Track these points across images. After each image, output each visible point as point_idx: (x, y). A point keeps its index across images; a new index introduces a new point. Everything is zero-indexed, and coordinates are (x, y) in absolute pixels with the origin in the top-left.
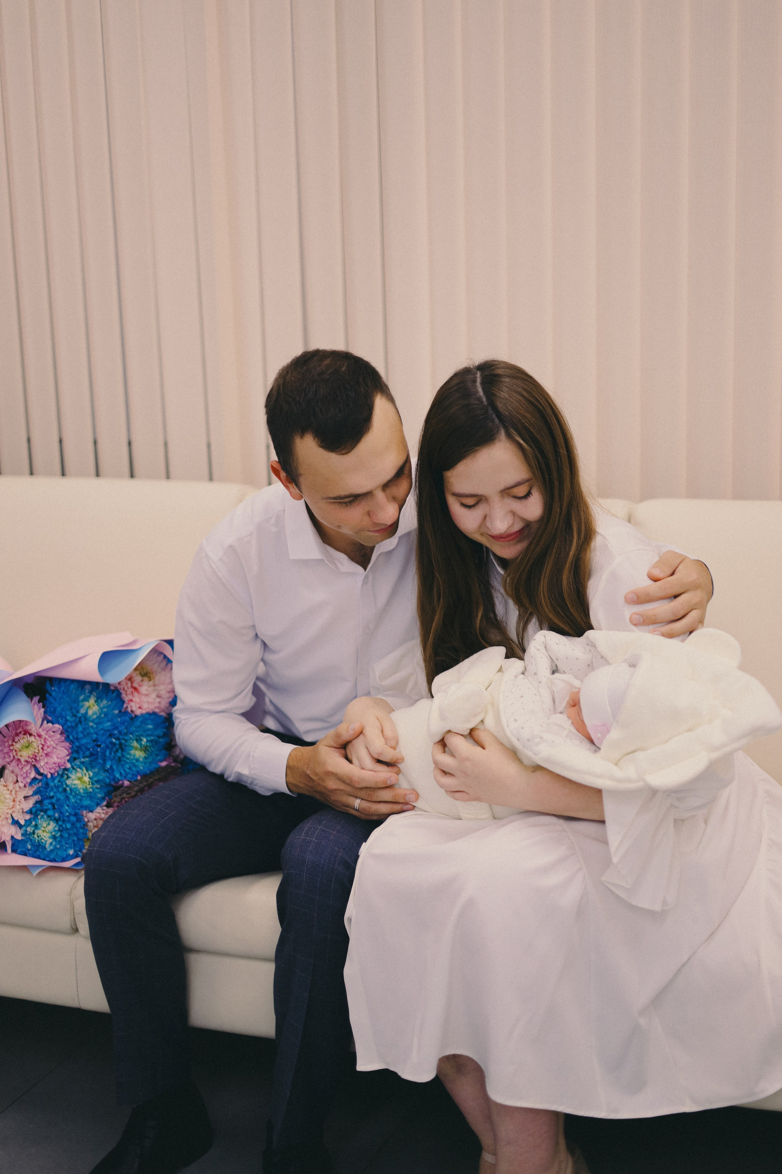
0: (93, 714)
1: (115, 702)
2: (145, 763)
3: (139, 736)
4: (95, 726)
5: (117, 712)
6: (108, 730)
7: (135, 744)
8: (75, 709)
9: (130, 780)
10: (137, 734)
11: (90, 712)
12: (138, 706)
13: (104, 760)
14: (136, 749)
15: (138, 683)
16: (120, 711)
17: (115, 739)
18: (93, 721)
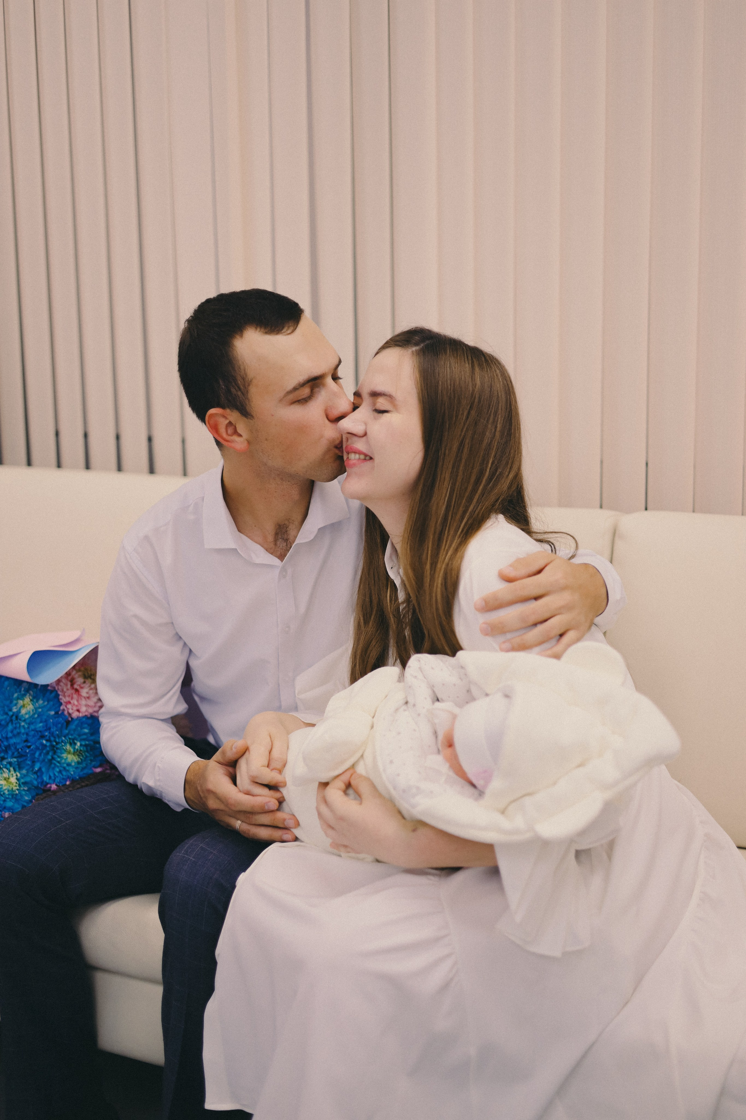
0: (26, 714)
1: (51, 703)
2: (77, 768)
3: (73, 740)
4: (26, 726)
5: (53, 713)
6: (40, 732)
7: (68, 747)
8: (8, 706)
9: (58, 784)
10: (70, 737)
11: (23, 711)
12: (75, 708)
13: (34, 762)
14: (69, 753)
15: (80, 685)
16: (57, 713)
17: (47, 741)
18: (25, 721)
